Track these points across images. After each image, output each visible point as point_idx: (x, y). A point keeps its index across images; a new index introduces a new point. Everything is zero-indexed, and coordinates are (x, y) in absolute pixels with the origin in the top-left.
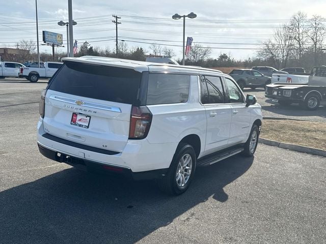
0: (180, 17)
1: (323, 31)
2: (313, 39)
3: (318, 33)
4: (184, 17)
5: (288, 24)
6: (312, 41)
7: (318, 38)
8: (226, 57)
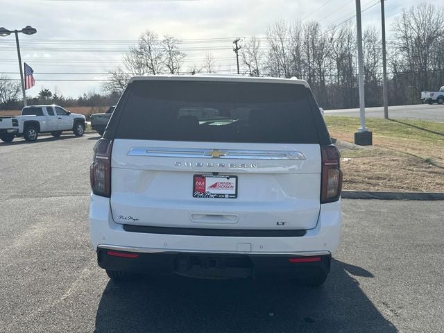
0: (8, 32)
1: (178, 56)
2: (168, 66)
3: (173, 58)
4: (16, 32)
5: (137, 47)
6: (168, 68)
7: (174, 65)
8: (50, 94)
